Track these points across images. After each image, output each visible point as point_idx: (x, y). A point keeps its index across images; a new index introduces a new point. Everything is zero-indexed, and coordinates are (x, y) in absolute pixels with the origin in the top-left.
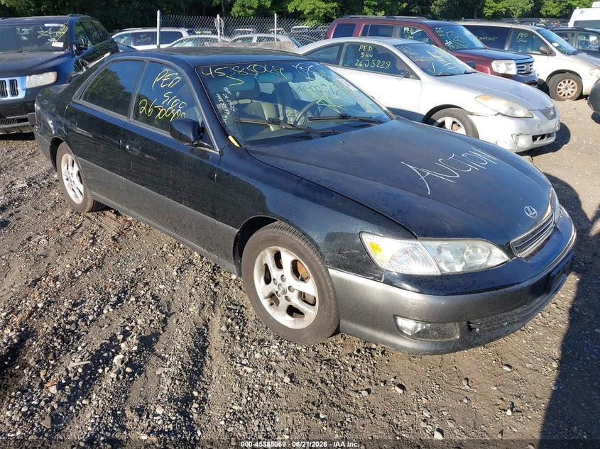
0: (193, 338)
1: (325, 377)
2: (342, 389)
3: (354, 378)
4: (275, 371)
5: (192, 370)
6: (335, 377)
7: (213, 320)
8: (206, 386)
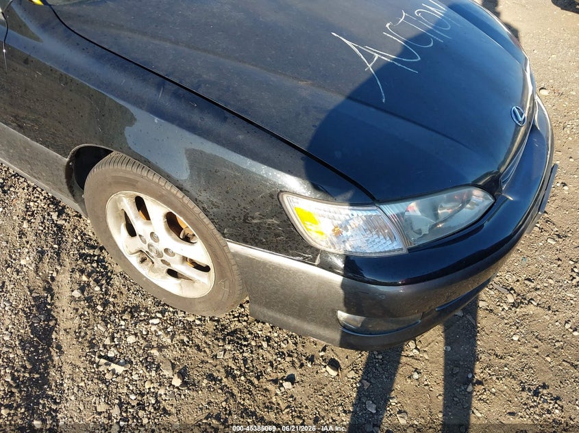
0: (27, 317)
1: (231, 364)
2: (256, 382)
3: (270, 358)
4: (158, 367)
5: (30, 379)
6: (245, 360)
7: (59, 278)
8: (54, 407)
